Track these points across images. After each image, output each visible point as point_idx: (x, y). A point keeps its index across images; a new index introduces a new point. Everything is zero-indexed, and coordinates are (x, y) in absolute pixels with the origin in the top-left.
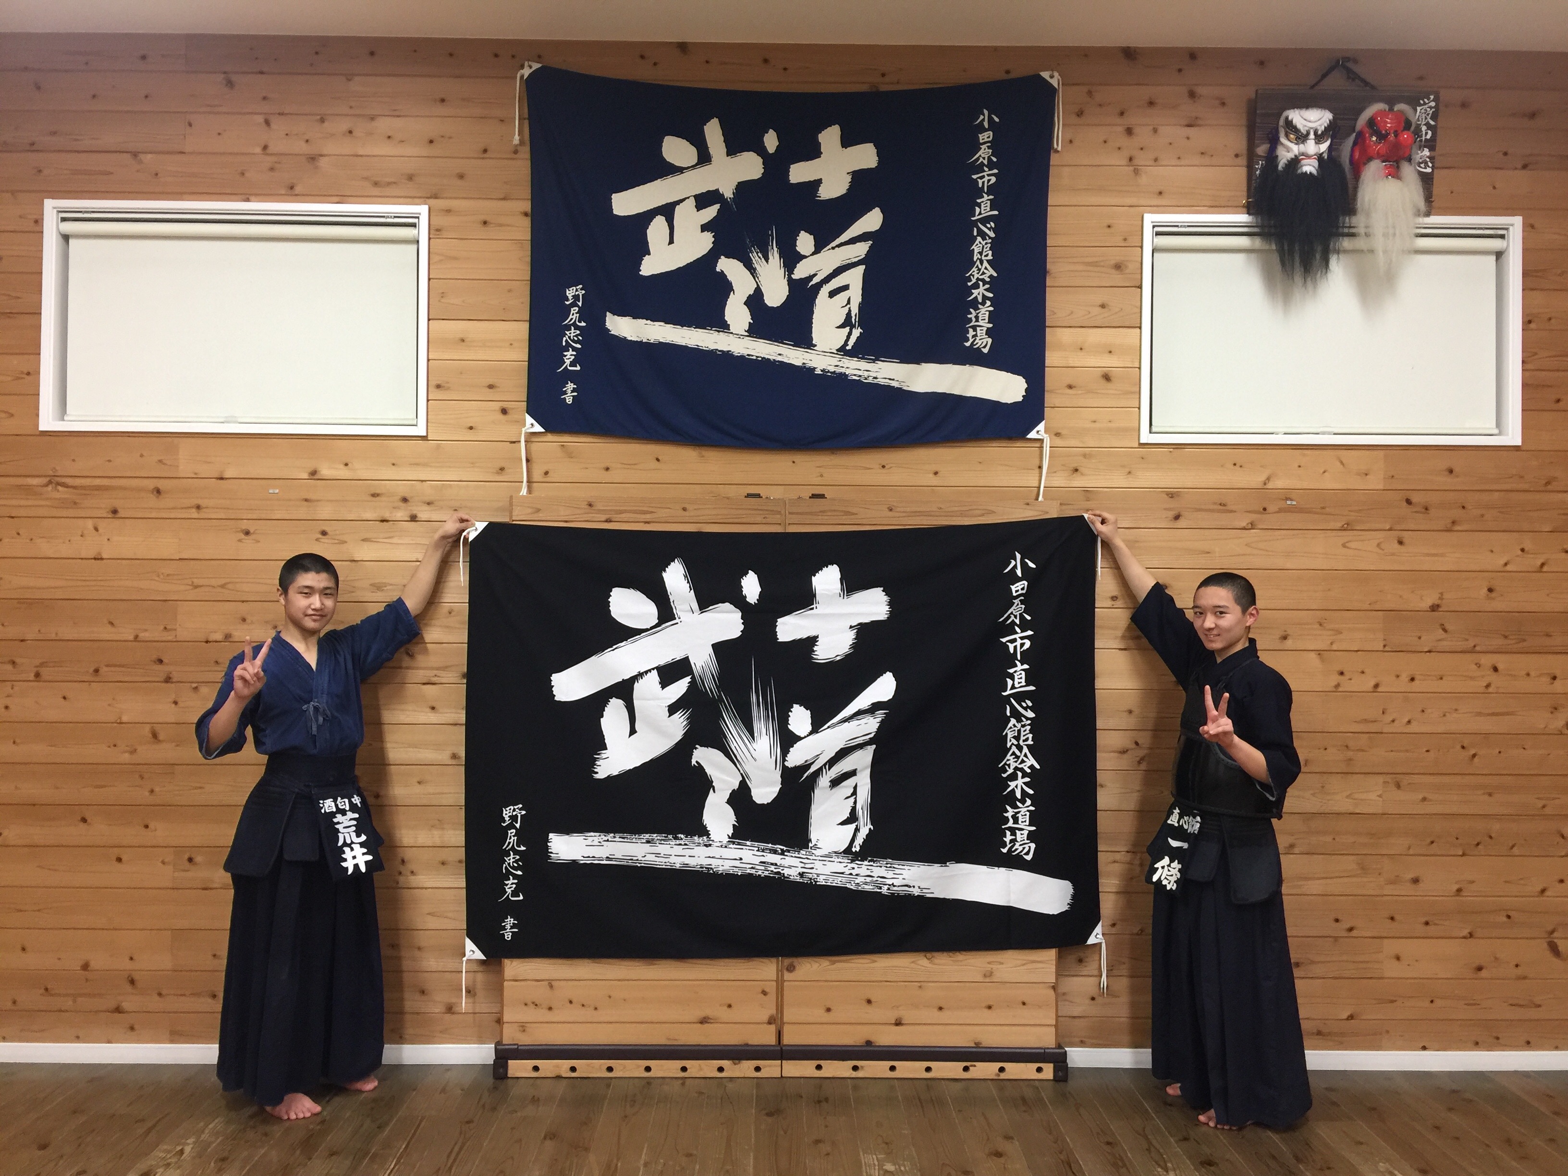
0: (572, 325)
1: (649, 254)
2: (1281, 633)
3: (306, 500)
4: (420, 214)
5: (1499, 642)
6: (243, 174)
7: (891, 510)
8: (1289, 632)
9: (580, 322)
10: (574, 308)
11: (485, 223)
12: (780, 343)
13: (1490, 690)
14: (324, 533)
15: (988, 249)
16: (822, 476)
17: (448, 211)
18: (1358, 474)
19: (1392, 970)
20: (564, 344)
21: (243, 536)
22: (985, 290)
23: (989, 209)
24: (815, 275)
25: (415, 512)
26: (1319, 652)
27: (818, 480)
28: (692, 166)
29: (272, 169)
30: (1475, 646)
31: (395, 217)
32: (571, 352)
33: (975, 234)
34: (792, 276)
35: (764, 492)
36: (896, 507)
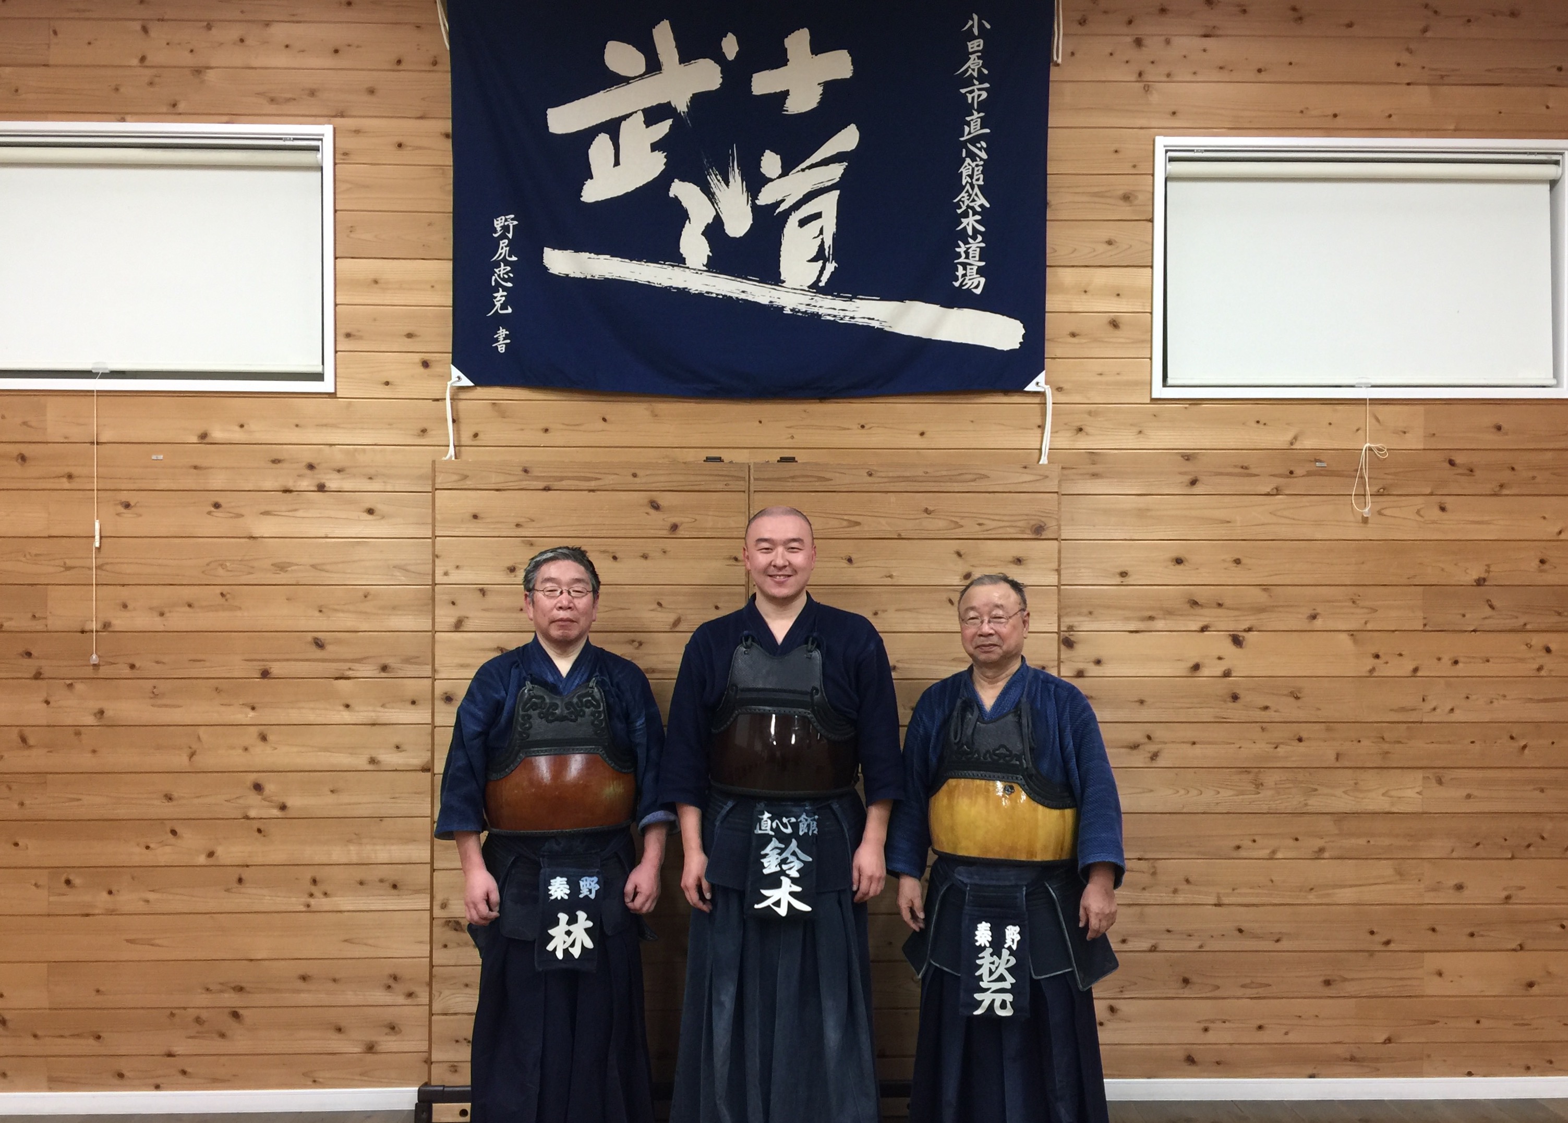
0: (501, 260)
1: (592, 178)
2: (1308, 612)
3: (196, 467)
4: (323, 135)
5: (1553, 619)
6: (117, 89)
7: (870, 475)
8: (1319, 611)
9: (511, 257)
10: (504, 241)
11: (400, 145)
12: (743, 278)
13: (1543, 673)
14: (217, 506)
15: (980, 172)
16: (792, 437)
17: (357, 132)
18: (1395, 432)
19: (1433, 987)
20: (493, 284)
21: (121, 509)
22: (977, 221)
23: (979, 128)
24: (783, 201)
25: (323, 481)
26: (1352, 633)
27: (788, 443)
28: (640, 76)
29: (151, 84)
30: (1525, 624)
31: (295, 139)
32: (501, 293)
33: (964, 155)
34: (757, 201)
35: (726, 455)
36: (876, 471)
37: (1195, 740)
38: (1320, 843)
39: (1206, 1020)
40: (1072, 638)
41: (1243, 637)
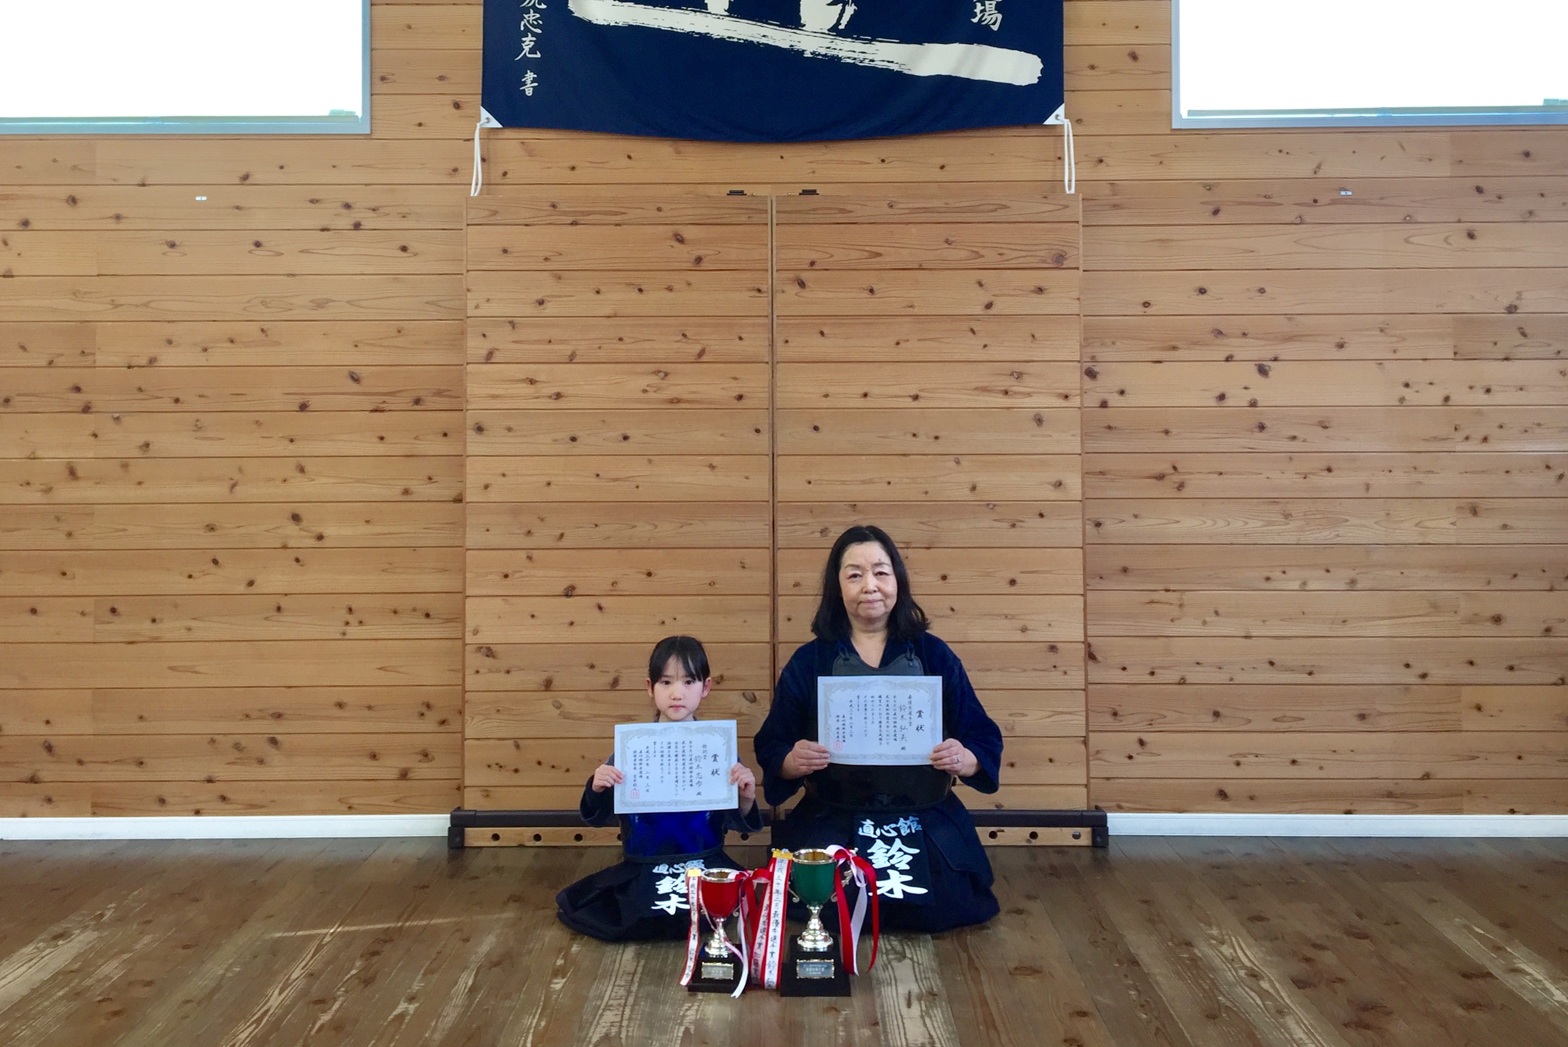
0: (530, 7)
2: (1336, 340)
3: (238, 208)
7: (891, 206)
8: (1346, 339)
9: (540, 4)
12: (764, 23)
14: (258, 244)
16: (814, 172)
18: (1421, 160)
19: (1472, 721)
20: (522, 28)
21: (168, 249)
25: (359, 220)
26: (1380, 362)
27: (810, 177)
30: (1559, 352)
32: (530, 38)
35: (748, 190)
36: (895, 202)
37: (1221, 471)
38: (1352, 574)
39: (1237, 754)
40: (1096, 369)
41: (1269, 367)
